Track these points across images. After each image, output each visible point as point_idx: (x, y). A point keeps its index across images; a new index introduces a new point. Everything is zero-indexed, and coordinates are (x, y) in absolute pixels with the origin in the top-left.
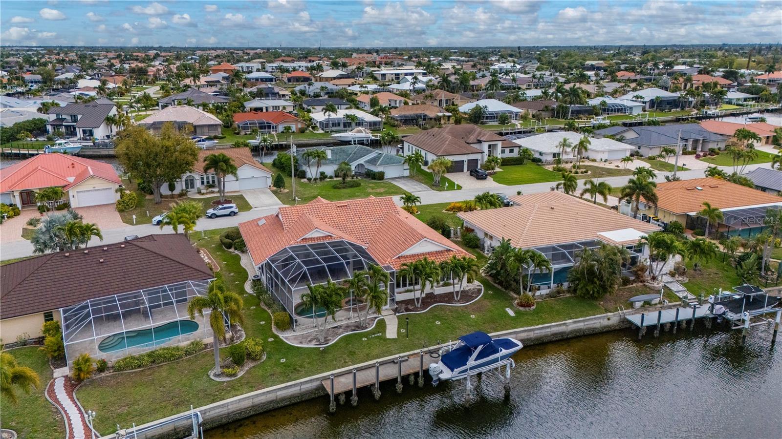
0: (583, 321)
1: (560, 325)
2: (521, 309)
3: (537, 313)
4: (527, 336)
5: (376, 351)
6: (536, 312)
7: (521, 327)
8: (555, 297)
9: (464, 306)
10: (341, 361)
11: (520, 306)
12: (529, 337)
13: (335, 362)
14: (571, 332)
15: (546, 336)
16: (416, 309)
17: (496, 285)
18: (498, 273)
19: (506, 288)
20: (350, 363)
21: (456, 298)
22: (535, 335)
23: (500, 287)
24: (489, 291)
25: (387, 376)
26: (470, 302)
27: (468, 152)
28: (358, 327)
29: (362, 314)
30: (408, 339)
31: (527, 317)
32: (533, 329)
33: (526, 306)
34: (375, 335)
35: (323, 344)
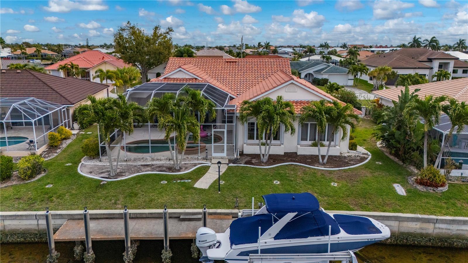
2: (420, 187)
3: (449, 198)
4: (421, 228)
5: (165, 199)
7: (411, 212)
9: (327, 171)
10: (111, 200)
11: (417, 183)
12: (424, 232)
13: (101, 201)
16: (260, 163)
17: (392, 157)
18: (392, 135)
19: (403, 161)
20: (120, 206)
21: (321, 160)
22: (437, 231)
23: (396, 160)
24: (378, 161)
25: (151, 233)
26: (340, 168)
27: (415, 67)
28: (170, 169)
29: (188, 158)
30: (220, 194)
31: (426, 200)
32: (434, 219)
33: (429, 186)
34: (183, 181)
35: (110, 178)
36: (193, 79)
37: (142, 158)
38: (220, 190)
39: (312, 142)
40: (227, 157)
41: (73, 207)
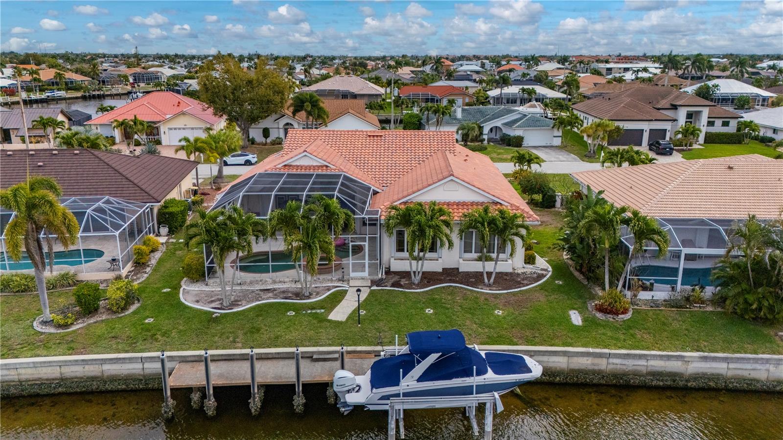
0: (725, 360)
1: (669, 358)
2: (599, 315)
3: (630, 328)
4: (593, 364)
6: (628, 326)
7: (583, 346)
8: (681, 307)
9: (493, 294)
12: (596, 368)
13: (216, 338)
14: (696, 377)
15: (636, 374)
17: (576, 274)
19: (588, 279)
21: (486, 280)
22: (610, 367)
23: (581, 277)
24: (558, 280)
25: (281, 377)
26: (509, 291)
27: (651, 118)
28: (298, 295)
29: (319, 279)
30: (360, 328)
31: (603, 331)
32: (606, 354)
33: (608, 313)
34: (314, 311)
35: (224, 309)
36: (322, 166)
37: (261, 281)
38: (361, 322)
39: (478, 254)
40: (369, 277)
41: (184, 347)
